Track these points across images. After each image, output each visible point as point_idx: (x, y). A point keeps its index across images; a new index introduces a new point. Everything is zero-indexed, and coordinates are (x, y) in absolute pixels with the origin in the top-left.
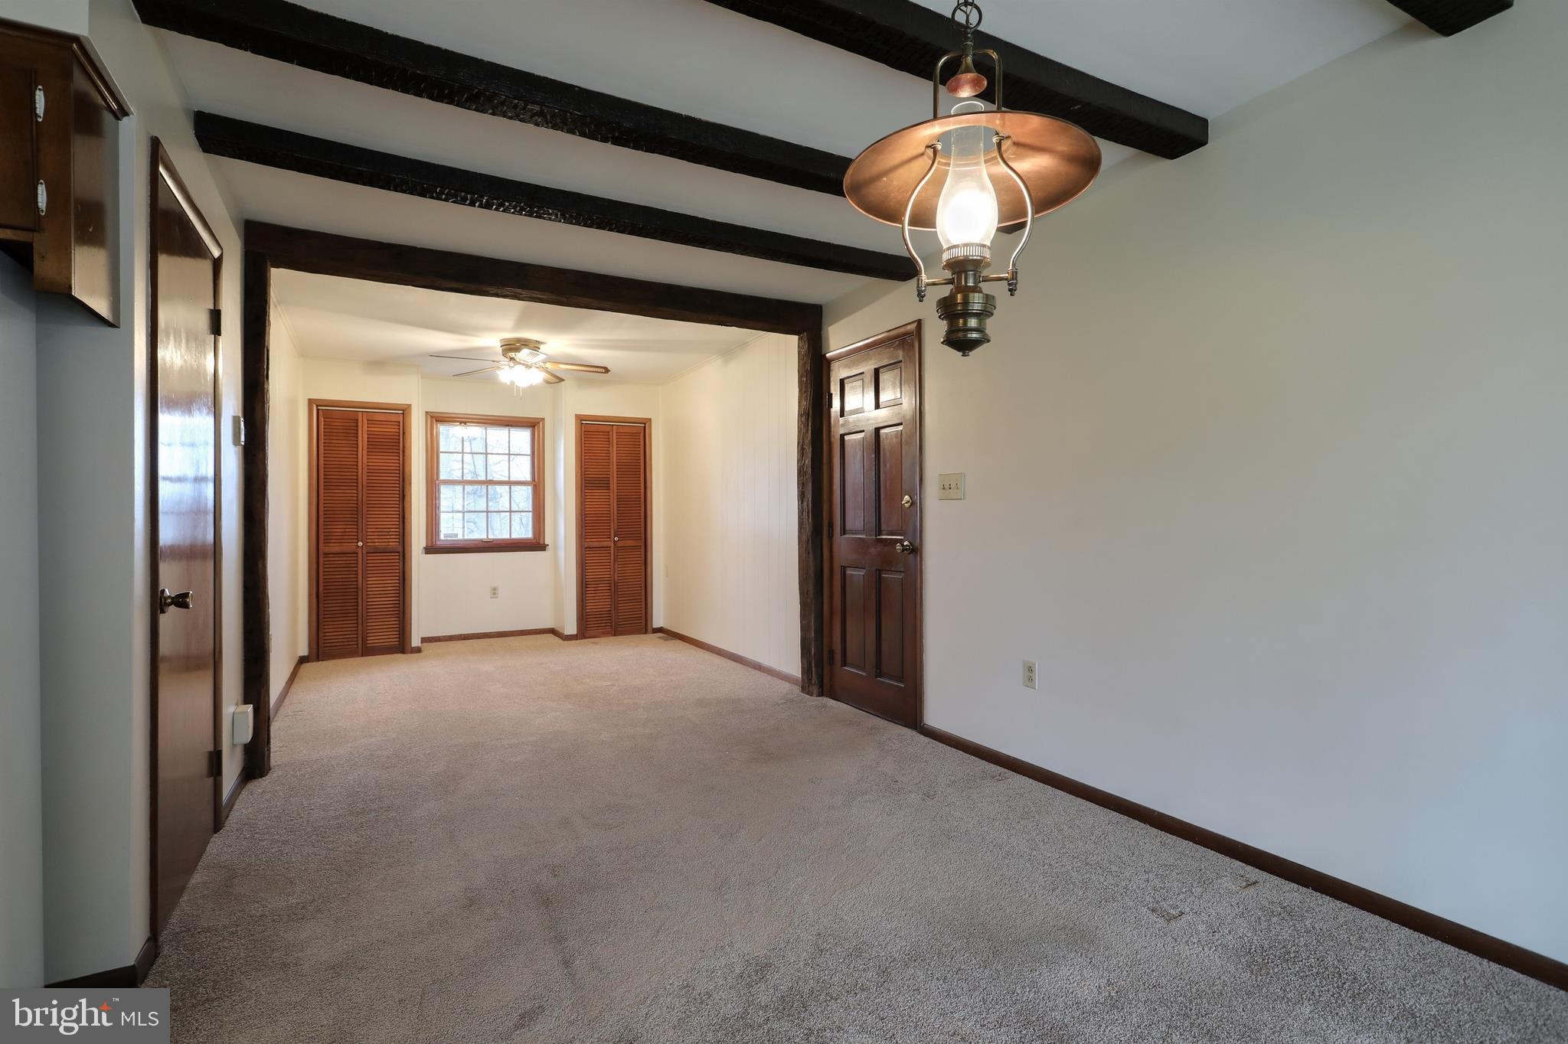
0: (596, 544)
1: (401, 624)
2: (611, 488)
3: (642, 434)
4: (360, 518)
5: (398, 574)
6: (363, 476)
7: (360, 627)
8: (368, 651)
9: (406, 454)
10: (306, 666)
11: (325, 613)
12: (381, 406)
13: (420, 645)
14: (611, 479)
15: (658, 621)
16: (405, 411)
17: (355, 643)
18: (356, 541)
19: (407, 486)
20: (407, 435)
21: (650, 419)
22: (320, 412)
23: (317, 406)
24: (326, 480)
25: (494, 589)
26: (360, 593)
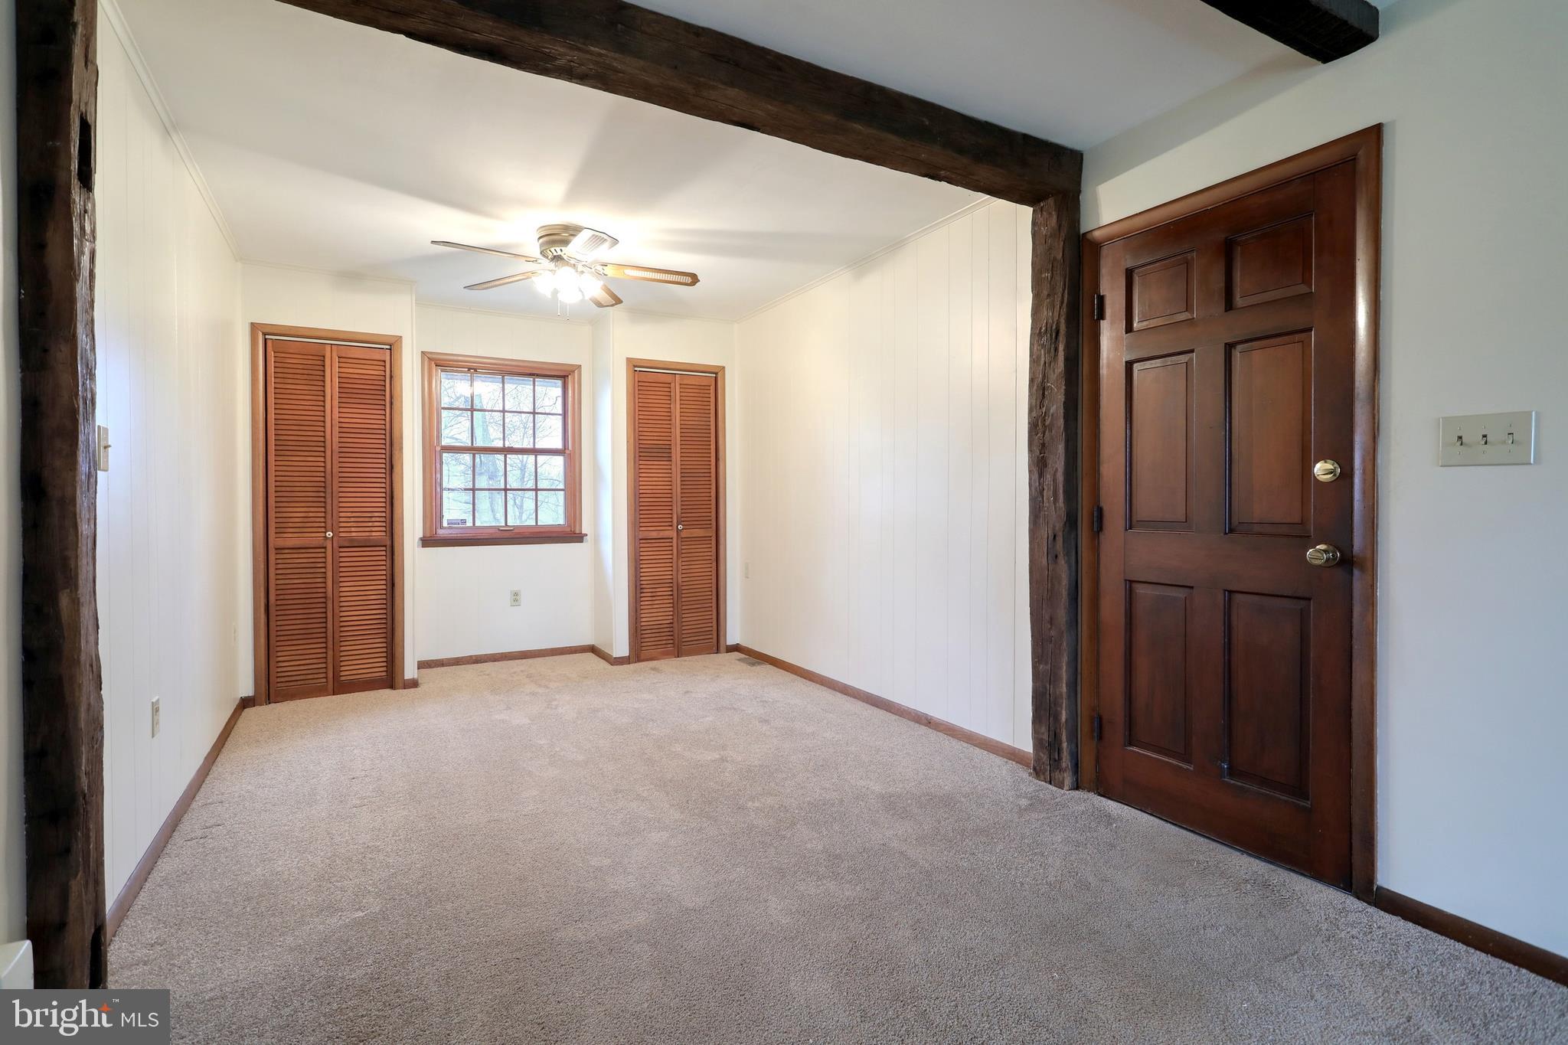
0: (654, 535)
1: (389, 648)
2: (674, 459)
3: (712, 388)
4: (329, 496)
5: (384, 577)
6: (333, 436)
7: (330, 653)
8: (342, 686)
9: (395, 407)
10: (249, 712)
11: (279, 633)
12: (357, 337)
13: (416, 677)
14: (673, 447)
15: (733, 636)
16: (392, 345)
17: (324, 675)
18: (323, 530)
19: (396, 453)
20: (395, 379)
21: (724, 367)
22: (269, 343)
23: (264, 334)
24: (278, 443)
25: (516, 594)
26: (330, 605)
